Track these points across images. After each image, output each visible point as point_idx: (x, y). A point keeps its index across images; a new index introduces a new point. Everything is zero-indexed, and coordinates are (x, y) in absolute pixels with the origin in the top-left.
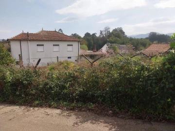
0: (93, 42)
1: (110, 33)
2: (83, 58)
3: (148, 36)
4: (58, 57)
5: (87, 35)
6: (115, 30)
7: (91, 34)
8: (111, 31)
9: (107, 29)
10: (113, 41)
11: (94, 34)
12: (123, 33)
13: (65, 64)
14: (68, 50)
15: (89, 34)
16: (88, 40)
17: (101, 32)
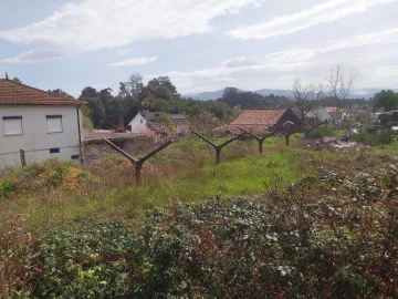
0: (103, 109)
1: (143, 89)
2: (94, 150)
3: (221, 96)
4: (22, 152)
5: (89, 92)
6: (154, 83)
7: (98, 90)
8: (145, 84)
9: (135, 80)
10: (153, 105)
11: (105, 92)
12: (173, 89)
13: (53, 173)
14: (50, 131)
15: (94, 90)
16: (91, 105)
17: (123, 87)
